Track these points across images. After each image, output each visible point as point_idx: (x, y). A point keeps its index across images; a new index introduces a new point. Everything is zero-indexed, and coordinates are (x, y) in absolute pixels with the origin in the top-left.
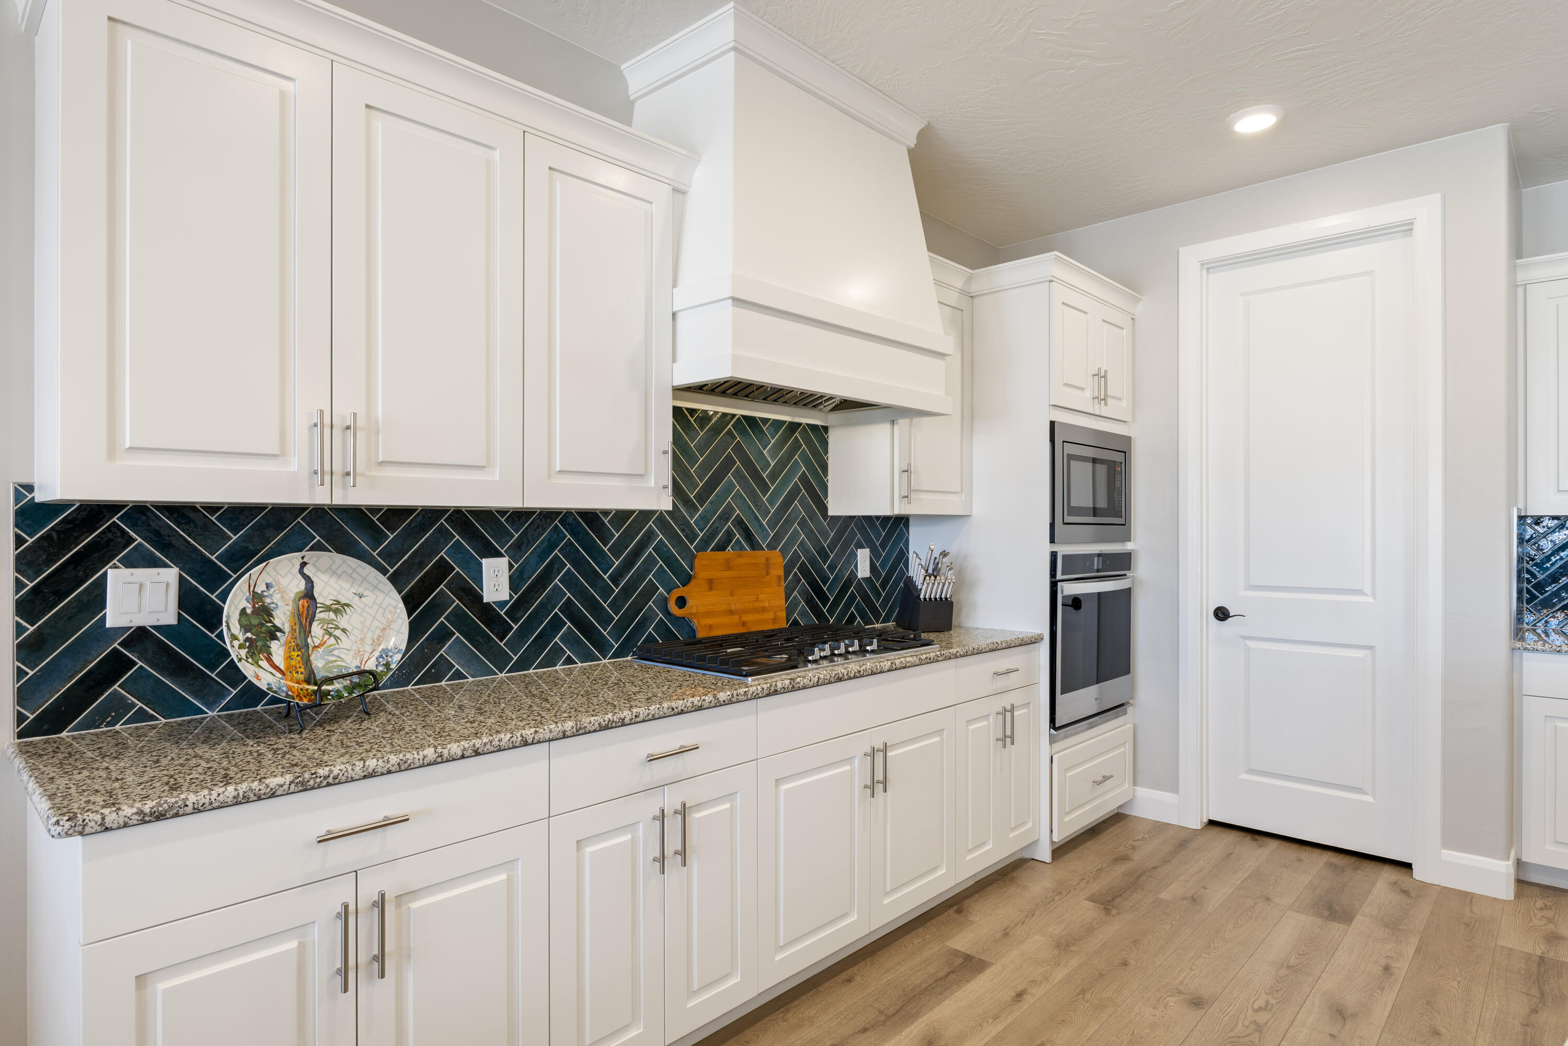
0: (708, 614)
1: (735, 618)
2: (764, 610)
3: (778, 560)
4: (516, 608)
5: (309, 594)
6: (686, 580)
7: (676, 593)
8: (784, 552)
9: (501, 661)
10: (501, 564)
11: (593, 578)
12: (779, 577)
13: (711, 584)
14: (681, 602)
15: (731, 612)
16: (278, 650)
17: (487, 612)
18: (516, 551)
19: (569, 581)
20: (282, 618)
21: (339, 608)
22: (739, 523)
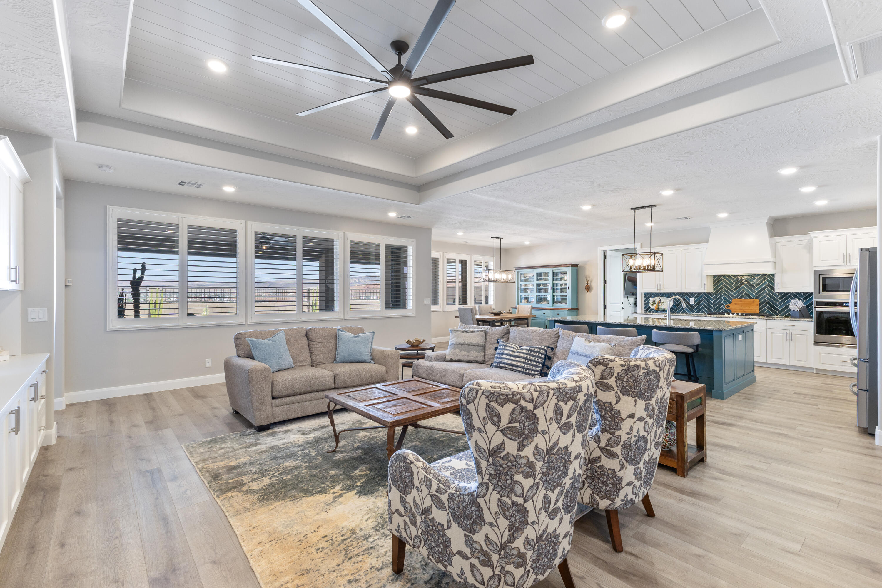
0: (734, 309)
1: (742, 311)
2: (751, 310)
3: (757, 301)
4: (695, 305)
5: (660, 301)
6: (730, 303)
7: (727, 305)
8: (760, 300)
9: (693, 312)
10: (693, 299)
11: (710, 302)
12: (758, 304)
13: (736, 304)
14: (729, 306)
15: (741, 309)
16: (655, 305)
17: (691, 305)
18: (695, 297)
19: (705, 302)
20: (656, 303)
21: (664, 302)
22: (746, 294)
